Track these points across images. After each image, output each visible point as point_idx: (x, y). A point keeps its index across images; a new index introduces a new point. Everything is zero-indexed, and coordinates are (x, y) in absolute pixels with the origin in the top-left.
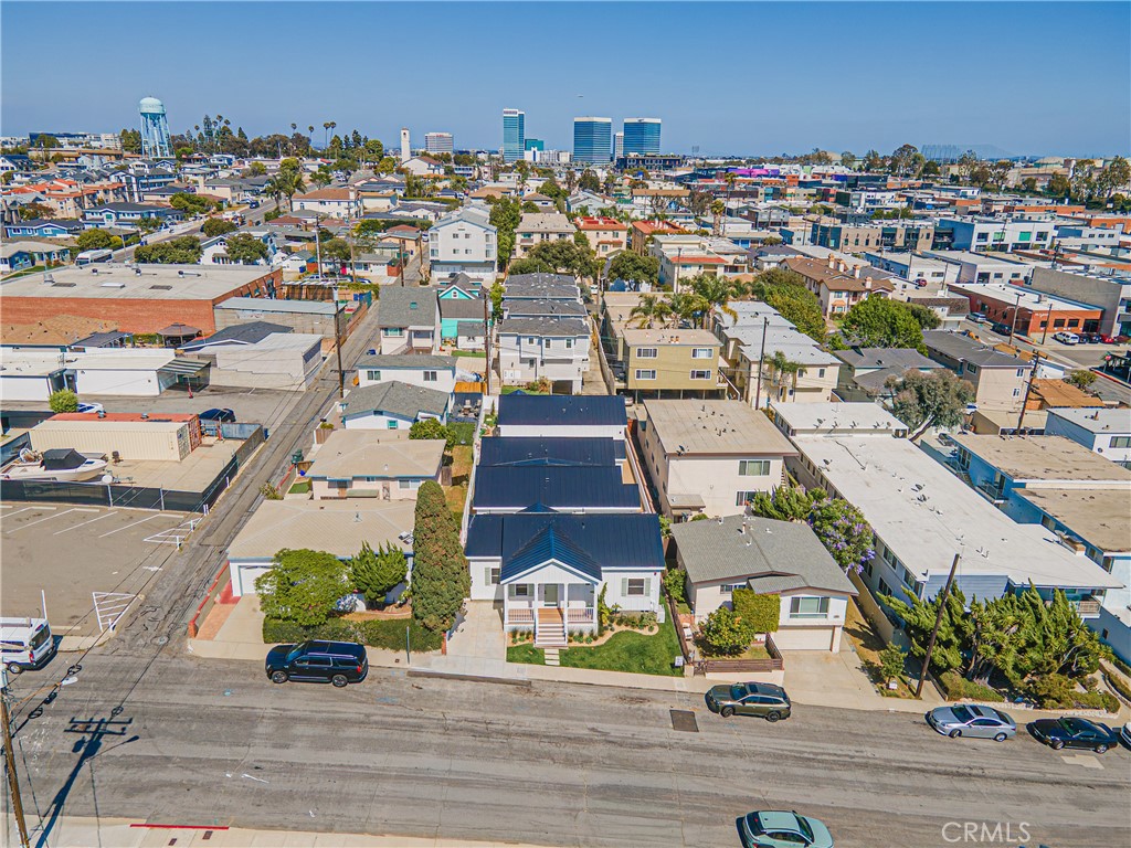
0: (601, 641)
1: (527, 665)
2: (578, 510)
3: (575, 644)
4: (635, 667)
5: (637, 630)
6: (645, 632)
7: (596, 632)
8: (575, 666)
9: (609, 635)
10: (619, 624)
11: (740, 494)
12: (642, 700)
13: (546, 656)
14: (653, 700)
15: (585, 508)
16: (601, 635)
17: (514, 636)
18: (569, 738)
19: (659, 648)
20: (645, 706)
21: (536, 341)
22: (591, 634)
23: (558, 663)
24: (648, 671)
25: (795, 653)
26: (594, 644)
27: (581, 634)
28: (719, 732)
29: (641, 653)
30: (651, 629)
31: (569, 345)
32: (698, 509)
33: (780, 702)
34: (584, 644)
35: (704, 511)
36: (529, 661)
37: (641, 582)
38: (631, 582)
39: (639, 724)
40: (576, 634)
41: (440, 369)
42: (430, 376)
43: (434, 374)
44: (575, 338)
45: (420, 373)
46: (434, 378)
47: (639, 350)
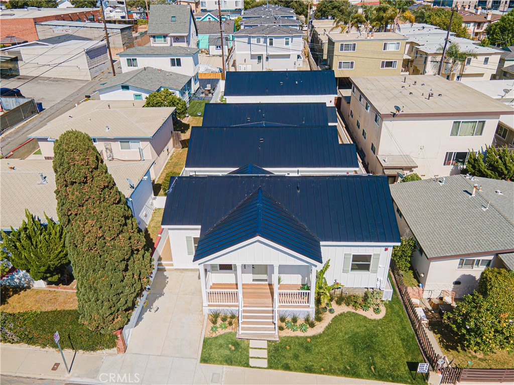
0: (320, 328)
1: (226, 368)
2: (293, 172)
3: (288, 333)
4: (363, 369)
5: (360, 312)
6: (370, 314)
7: (312, 317)
8: (287, 368)
9: (328, 318)
10: (339, 303)
11: (449, 155)
13: (252, 353)
15: (300, 169)
16: (319, 319)
17: (215, 322)
19: (389, 339)
21: (262, 40)
22: (307, 320)
23: (265, 364)
24: (380, 376)
26: (311, 332)
27: (295, 320)
29: (369, 347)
30: (377, 311)
31: (287, 43)
32: (410, 169)
34: (299, 333)
35: (415, 171)
36: (229, 361)
37: (367, 258)
38: (356, 258)
40: (289, 319)
41: (183, 56)
42: (177, 62)
43: (179, 61)
44: (292, 37)
45: (168, 60)
46: (179, 64)
47: (342, 45)
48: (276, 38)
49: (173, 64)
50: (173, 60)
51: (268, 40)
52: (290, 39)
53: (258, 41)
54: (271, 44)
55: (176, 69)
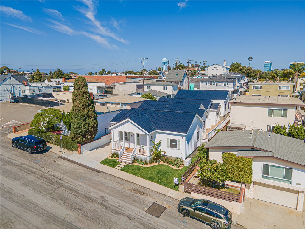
0: (149, 166)
3: (136, 164)
6: (174, 167)
7: (148, 161)
11: (269, 127)
12: (143, 193)
14: (150, 195)
16: (150, 163)
18: (85, 196)
20: (142, 197)
21: (213, 83)
22: (146, 162)
23: (120, 169)
24: (160, 183)
25: (269, 204)
26: (145, 166)
28: (171, 222)
29: (163, 175)
31: (225, 85)
33: (221, 218)
34: (141, 165)
38: (172, 141)
39: (129, 203)
40: (139, 160)
41: (169, 86)
42: (165, 88)
43: (167, 87)
44: (228, 82)
45: (162, 87)
46: (167, 89)
47: (254, 86)
48: (219, 82)
49: (164, 89)
50: (164, 87)
51: (215, 83)
52: (226, 83)
53: (211, 84)
54: (217, 85)
55: (165, 91)
